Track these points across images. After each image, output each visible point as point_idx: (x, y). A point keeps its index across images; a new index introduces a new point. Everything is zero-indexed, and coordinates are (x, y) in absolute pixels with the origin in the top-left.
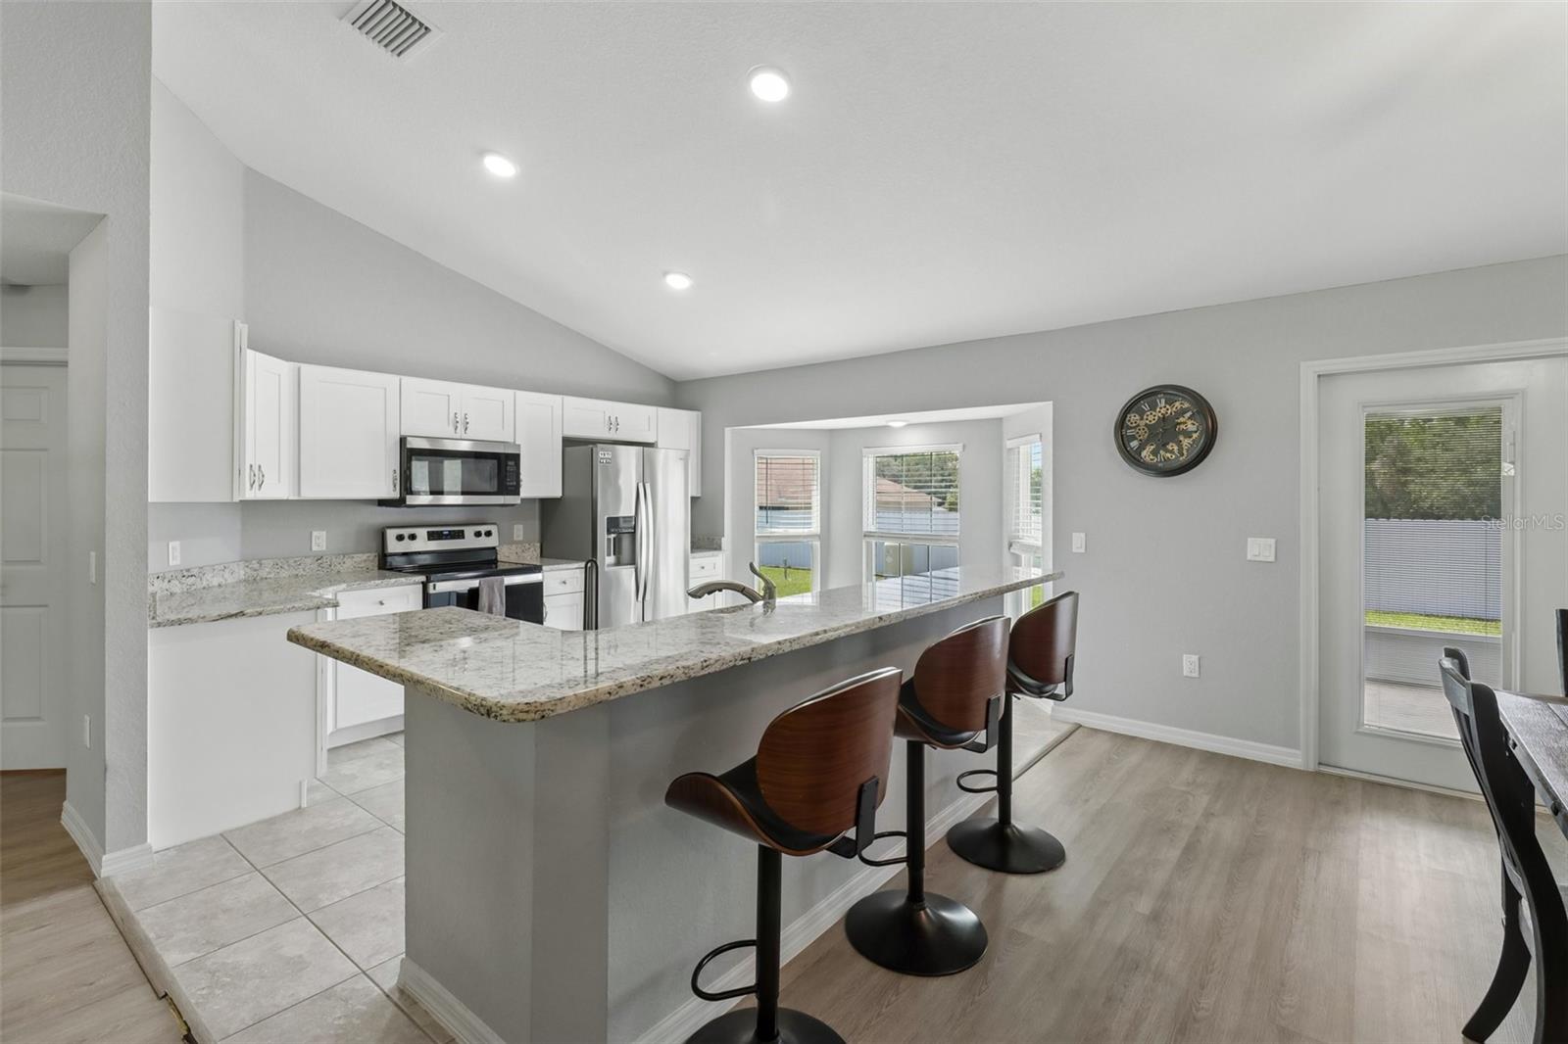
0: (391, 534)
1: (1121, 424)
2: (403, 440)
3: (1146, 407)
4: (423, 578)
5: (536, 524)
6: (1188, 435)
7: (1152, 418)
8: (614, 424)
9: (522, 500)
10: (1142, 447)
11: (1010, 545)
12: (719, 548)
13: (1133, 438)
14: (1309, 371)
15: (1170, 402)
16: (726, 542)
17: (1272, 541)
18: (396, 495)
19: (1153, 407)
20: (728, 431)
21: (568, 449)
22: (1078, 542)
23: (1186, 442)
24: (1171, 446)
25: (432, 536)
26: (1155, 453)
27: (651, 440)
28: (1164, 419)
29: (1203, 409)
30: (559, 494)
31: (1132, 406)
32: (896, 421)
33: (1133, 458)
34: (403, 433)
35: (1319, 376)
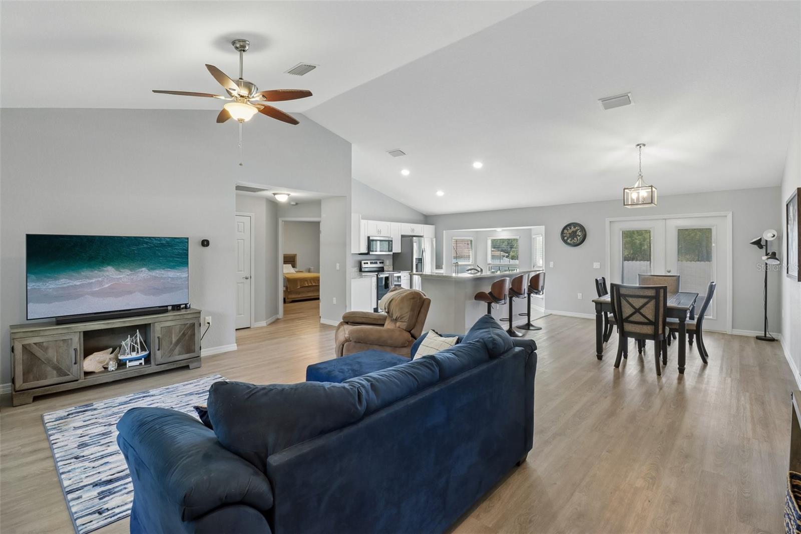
0: (363, 262)
1: (562, 232)
2: (369, 238)
3: (569, 228)
4: (377, 273)
5: (391, 260)
6: (579, 236)
7: (570, 231)
8: (413, 230)
9: (393, 253)
10: (568, 239)
11: (534, 266)
12: (442, 268)
13: (566, 236)
14: (607, 220)
15: (575, 227)
16: (444, 266)
17: (599, 263)
18: (367, 252)
19: (570, 228)
20: (444, 231)
21: (403, 239)
22: (551, 264)
23: (579, 238)
24: (575, 239)
25: (371, 263)
26: (571, 240)
27: (422, 235)
28: (573, 232)
29: (583, 229)
30: (400, 251)
31: (565, 228)
32: (499, 229)
33: (565, 242)
34: (369, 235)
35: (610, 222)
